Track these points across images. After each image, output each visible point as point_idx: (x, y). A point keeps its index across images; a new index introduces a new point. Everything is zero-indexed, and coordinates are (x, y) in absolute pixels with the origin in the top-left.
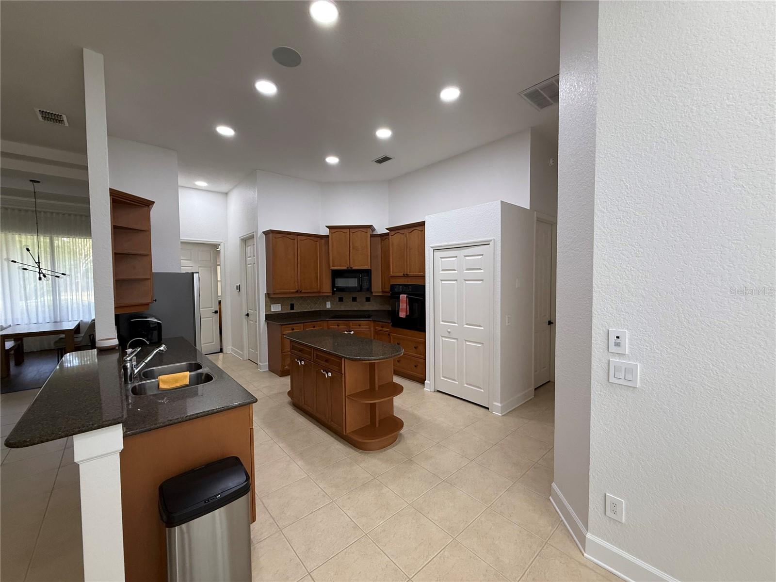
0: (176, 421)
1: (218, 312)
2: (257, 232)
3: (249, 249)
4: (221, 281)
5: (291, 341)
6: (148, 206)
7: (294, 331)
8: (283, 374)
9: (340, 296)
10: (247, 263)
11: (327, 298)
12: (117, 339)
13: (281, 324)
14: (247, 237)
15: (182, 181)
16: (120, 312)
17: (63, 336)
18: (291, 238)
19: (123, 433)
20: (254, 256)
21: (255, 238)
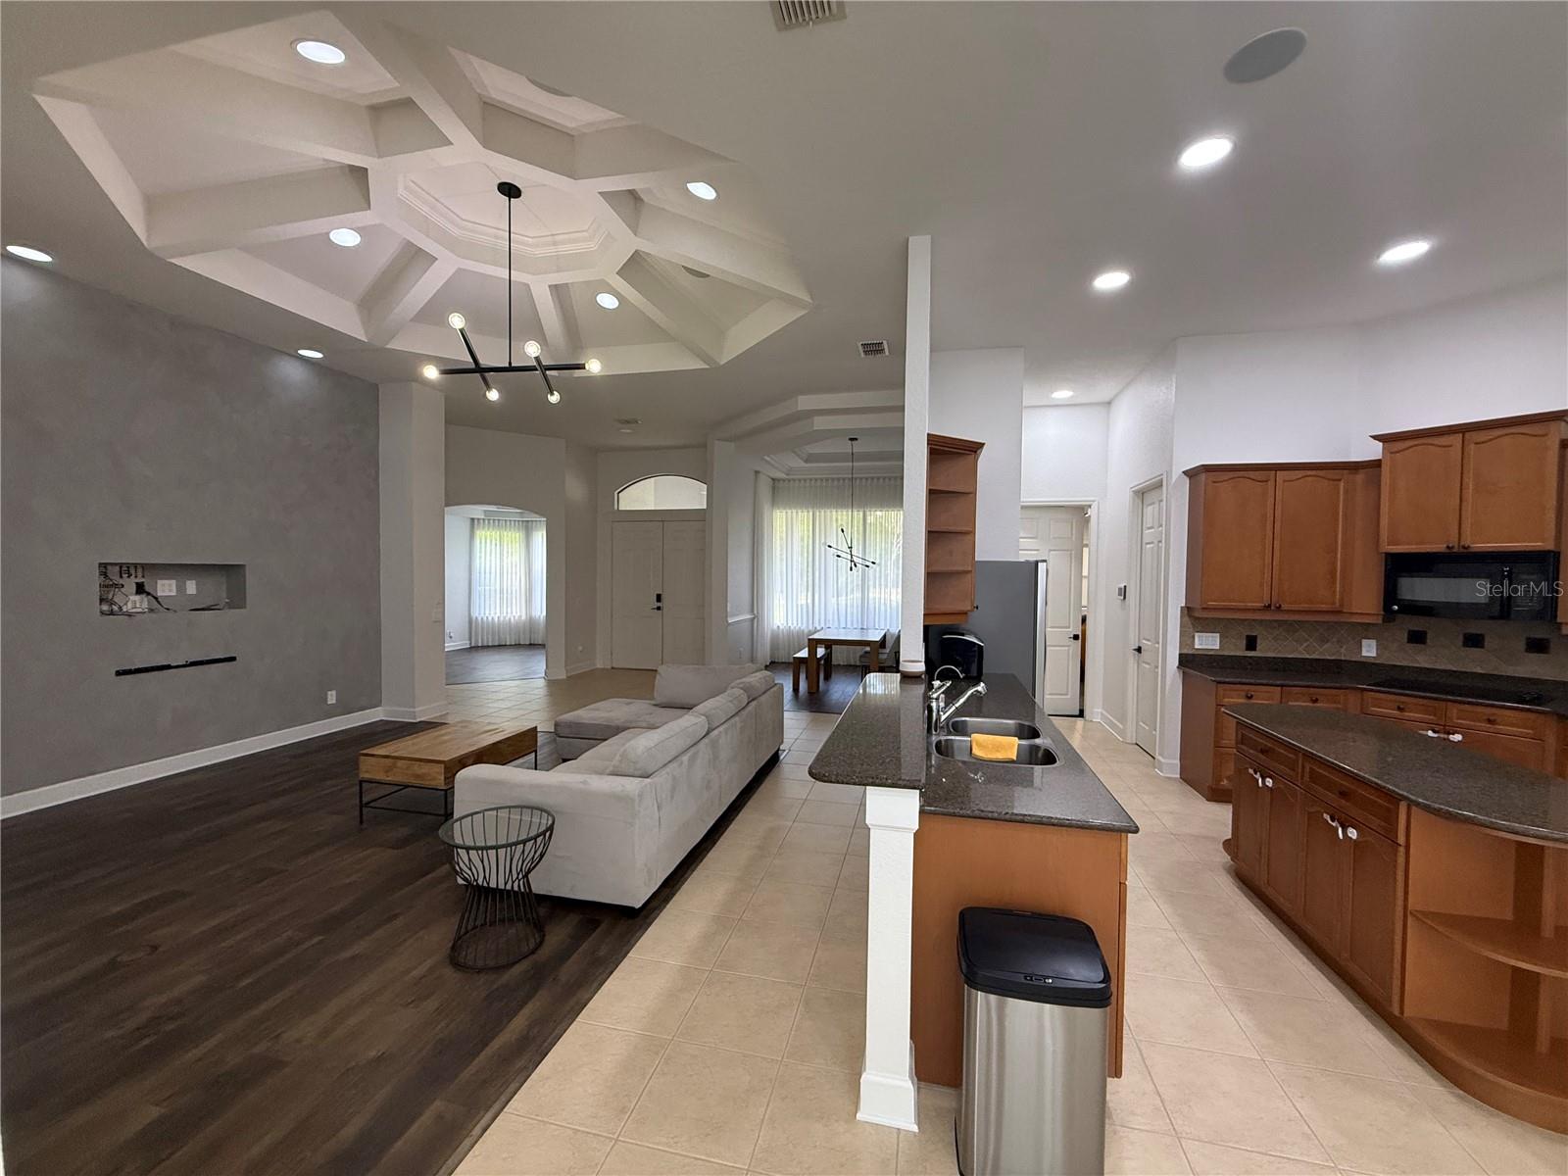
0: (990, 815)
1: (1080, 638)
2: (1169, 473)
3: (1149, 510)
4: (1088, 577)
5: (1239, 723)
6: (976, 452)
7: (1253, 701)
8: (1216, 795)
9: (1412, 628)
10: (1145, 540)
11: (1366, 630)
12: (923, 664)
13: (1218, 679)
14: (1147, 486)
15: (1030, 396)
16: (932, 622)
17: (868, 649)
18: (1259, 478)
19: (921, 806)
20: (1161, 526)
21: (1164, 488)
